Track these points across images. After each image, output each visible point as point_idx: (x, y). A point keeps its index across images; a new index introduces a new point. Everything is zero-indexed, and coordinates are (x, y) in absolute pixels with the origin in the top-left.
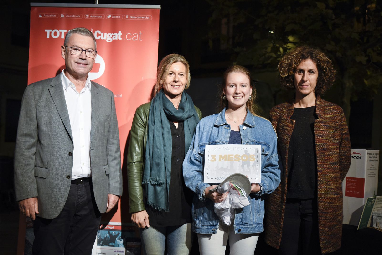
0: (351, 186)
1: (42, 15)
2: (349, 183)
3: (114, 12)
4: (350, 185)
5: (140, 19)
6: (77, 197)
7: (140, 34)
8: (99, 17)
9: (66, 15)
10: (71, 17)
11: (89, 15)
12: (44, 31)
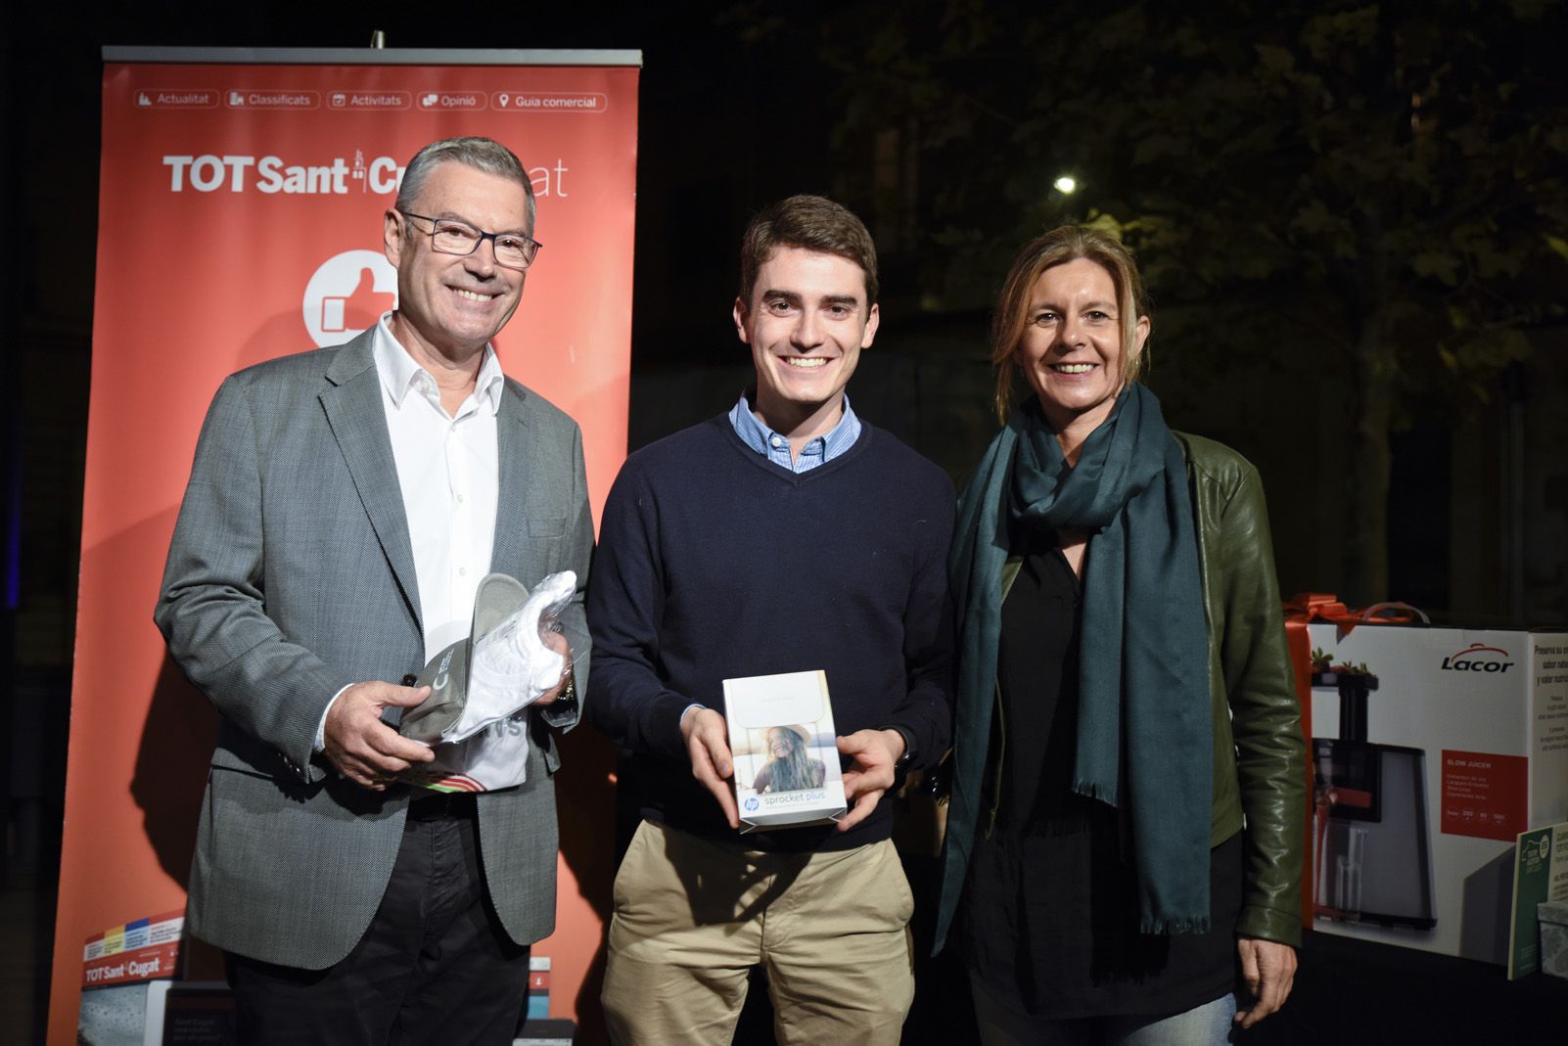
0: (1468, 790)
1: (153, 97)
2: (1458, 777)
3: (452, 79)
4: (1462, 784)
5: (559, 108)
6: (428, 879)
7: (559, 170)
8: (390, 101)
9: (250, 98)
10: (272, 105)
11: (345, 94)
12: (162, 160)
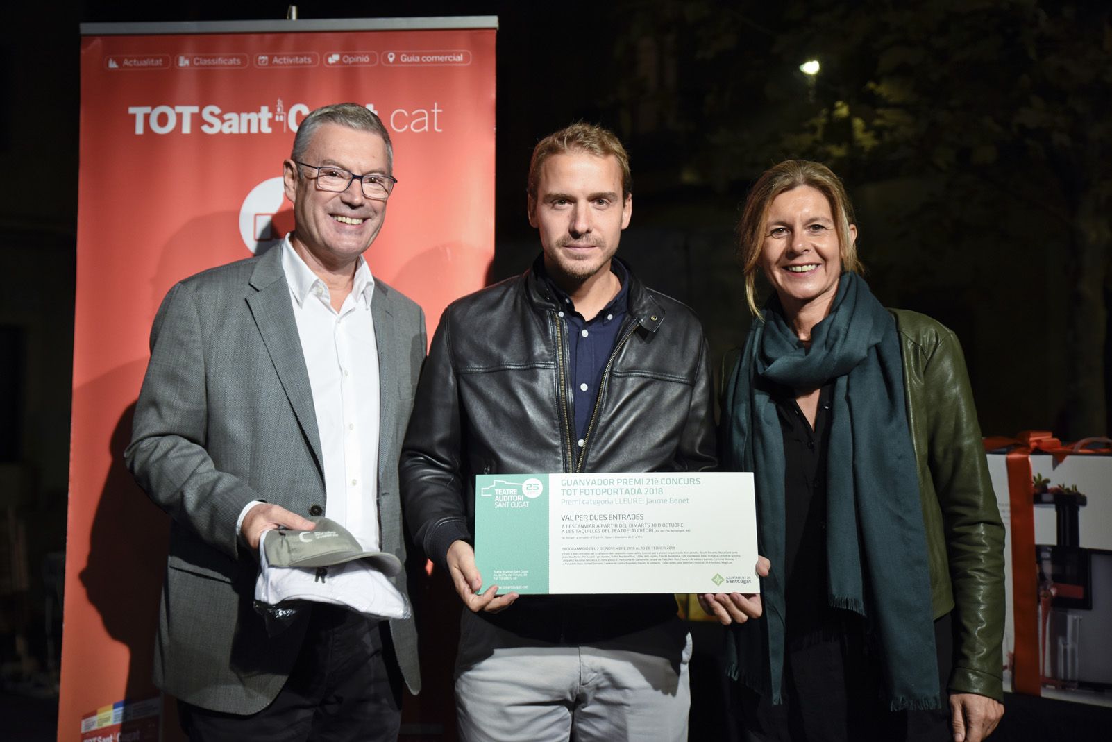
1: (119, 62)
3: (349, 42)
5: (434, 62)
8: (303, 60)
9: (195, 61)
10: (211, 66)
11: (268, 56)
12: (127, 110)
